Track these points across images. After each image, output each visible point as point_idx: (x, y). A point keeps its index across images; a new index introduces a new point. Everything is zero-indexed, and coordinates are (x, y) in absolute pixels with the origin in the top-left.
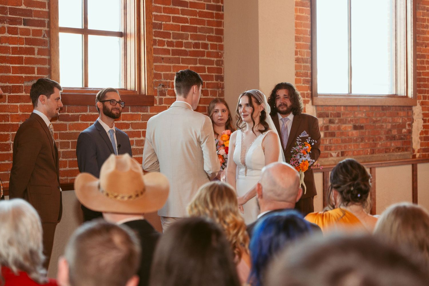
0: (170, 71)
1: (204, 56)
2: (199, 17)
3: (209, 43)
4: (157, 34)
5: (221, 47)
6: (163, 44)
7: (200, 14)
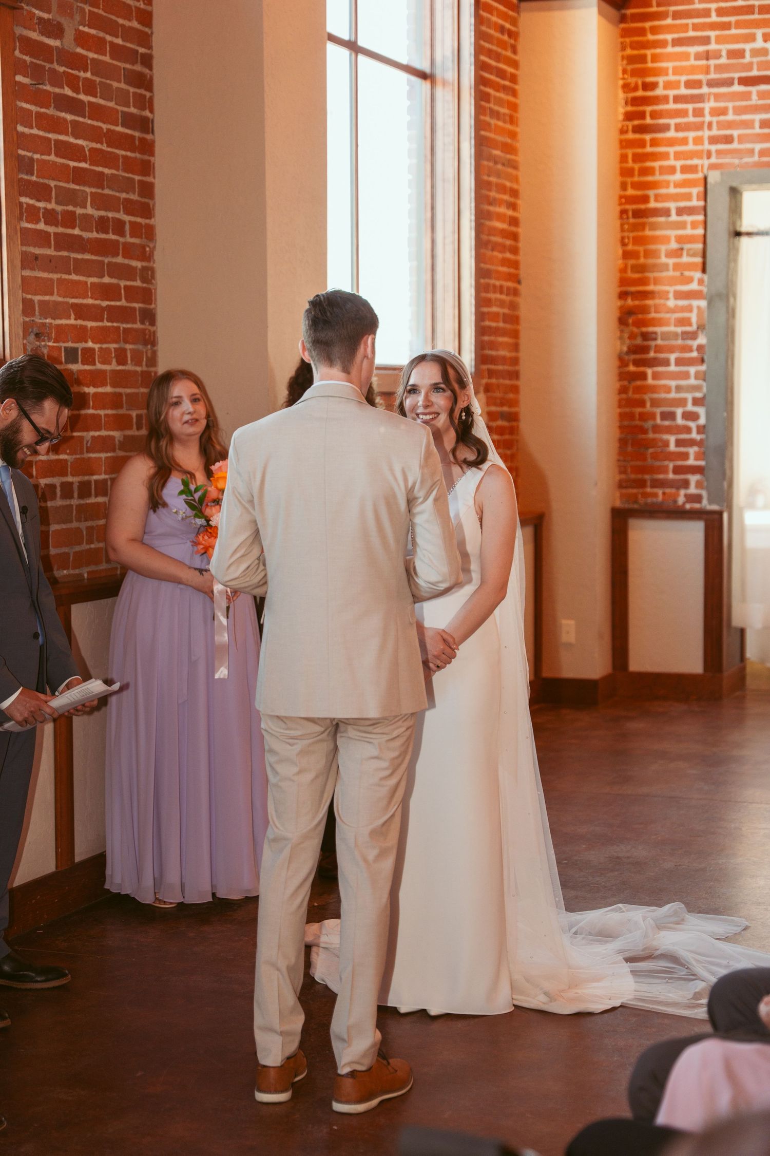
0: (52, 294)
1: (118, 255)
2: (108, 146)
3: (127, 218)
4: (25, 188)
5: (149, 233)
6: (36, 216)
7: (109, 138)
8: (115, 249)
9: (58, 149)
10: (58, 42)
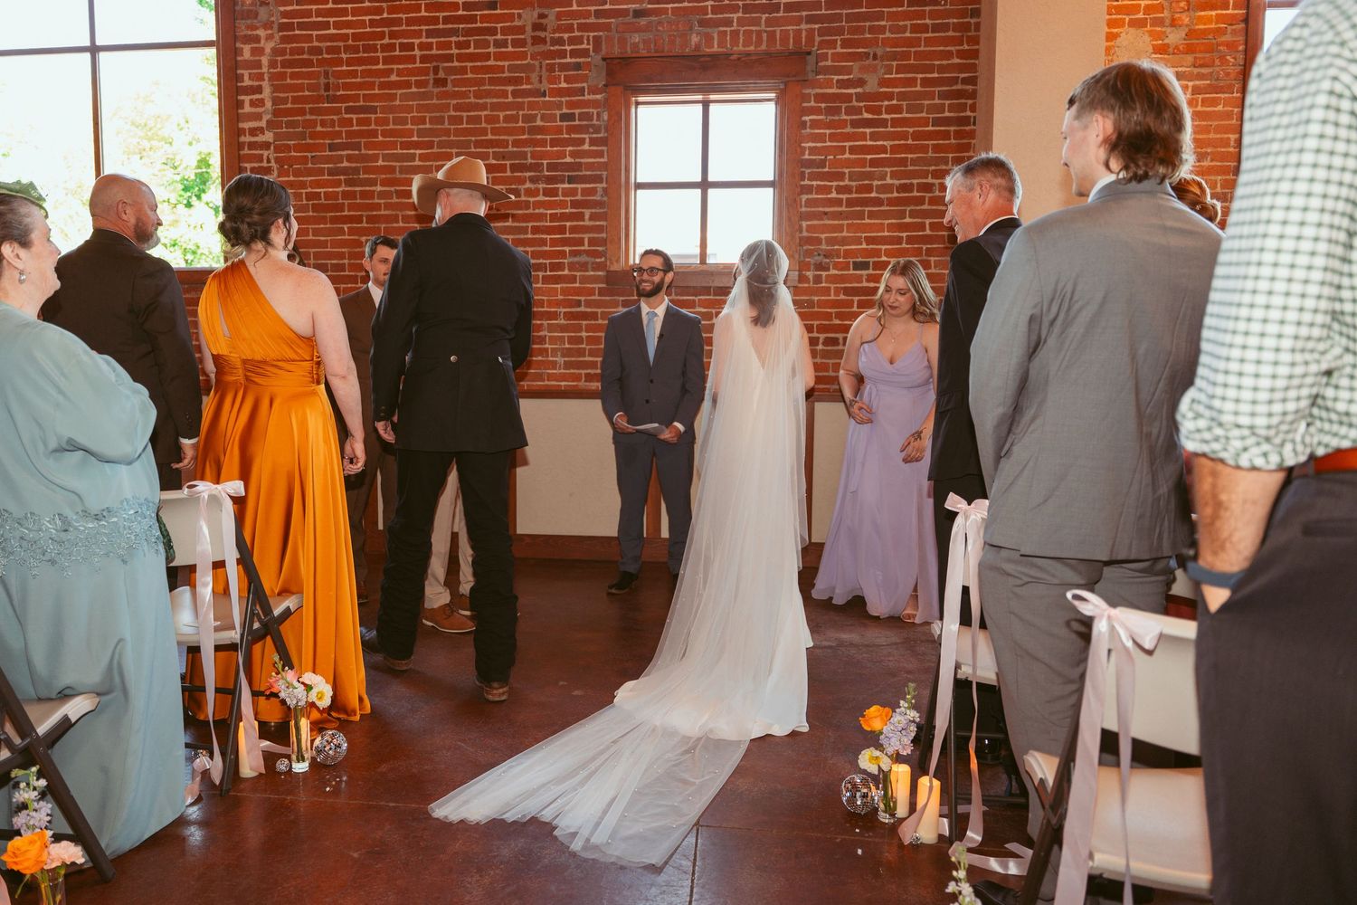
0: (841, 232)
1: (922, 204)
2: (914, 140)
6: (827, 190)
7: (916, 136)
8: (920, 201)
9: (853, 150)
10: (859, 90)
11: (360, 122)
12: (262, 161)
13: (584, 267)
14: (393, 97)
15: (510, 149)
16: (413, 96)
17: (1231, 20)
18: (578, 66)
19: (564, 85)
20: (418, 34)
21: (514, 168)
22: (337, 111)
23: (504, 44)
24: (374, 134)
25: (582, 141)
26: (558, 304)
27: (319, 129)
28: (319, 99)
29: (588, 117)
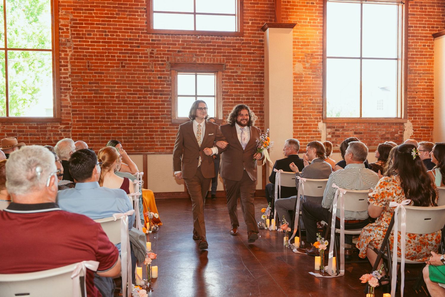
3: (255, 97)
4: (225, 95)
6: (229, 99)
7: (250, 86)
8: (252, 102)
9: (235, 89)
10: (236, 74)
11: (99, 76)
12: (67, 86)
13: (165, 118)
14: (109, 70)
15: (144, 86)
16: (115, 70)
17: (319, 62)
18: (163, 64)
19: (159, 69)
20: (117, 53)
21: (145, 91)
22: (92, 73)
23: (142, 57)
24: (103, 80)
25: (164, 84)
26: (158, 128)
27: (86, 78)
28: (86, 69)
29: (166, 78)
